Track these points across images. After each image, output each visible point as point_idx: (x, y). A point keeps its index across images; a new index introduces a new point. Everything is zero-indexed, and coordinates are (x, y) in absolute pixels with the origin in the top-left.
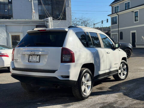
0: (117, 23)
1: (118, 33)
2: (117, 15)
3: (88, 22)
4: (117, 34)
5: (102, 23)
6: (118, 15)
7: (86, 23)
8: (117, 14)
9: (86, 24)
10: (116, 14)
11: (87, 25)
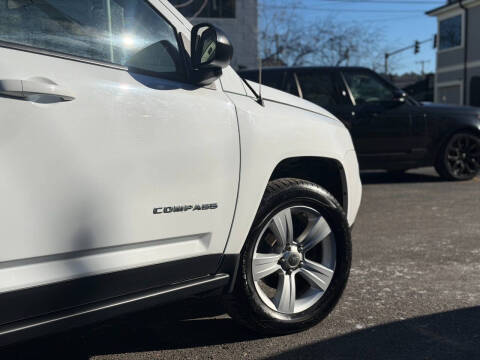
0: (459, 44)
1: (461, 83)
2: (462, 12)
3: (354, 41)
4: (458, 86)
5: (416, 51)
6: (467, 10)
7: (348, 45)
8: (462, 7)
9: (344, 49)
10: (458, 5)
11: (350, 53)
